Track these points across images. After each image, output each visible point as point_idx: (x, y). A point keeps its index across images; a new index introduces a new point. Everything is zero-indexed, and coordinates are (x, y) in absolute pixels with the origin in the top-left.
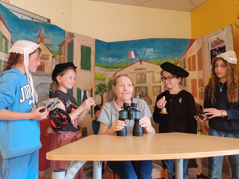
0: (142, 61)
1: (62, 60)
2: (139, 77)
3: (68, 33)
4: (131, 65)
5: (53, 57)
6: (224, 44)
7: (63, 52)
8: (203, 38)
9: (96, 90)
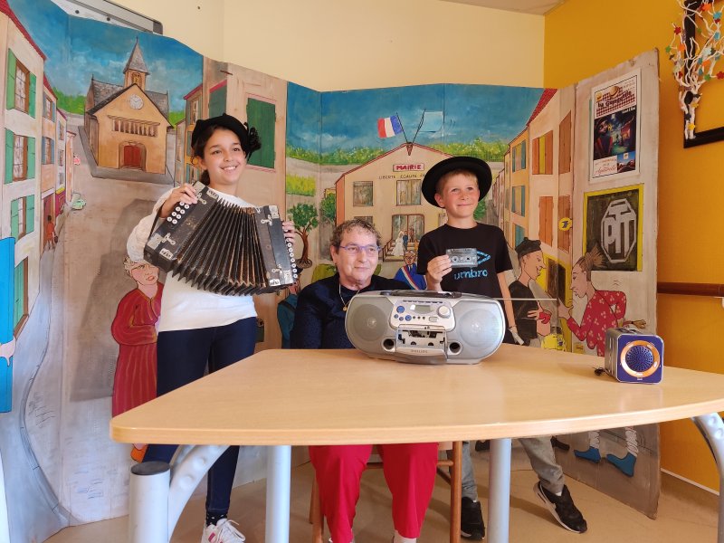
0: (412, 146)
3: (210, 61)
5: (168, 128)
6: (634, 103)
7: (197, 115)
8: (576, 85)
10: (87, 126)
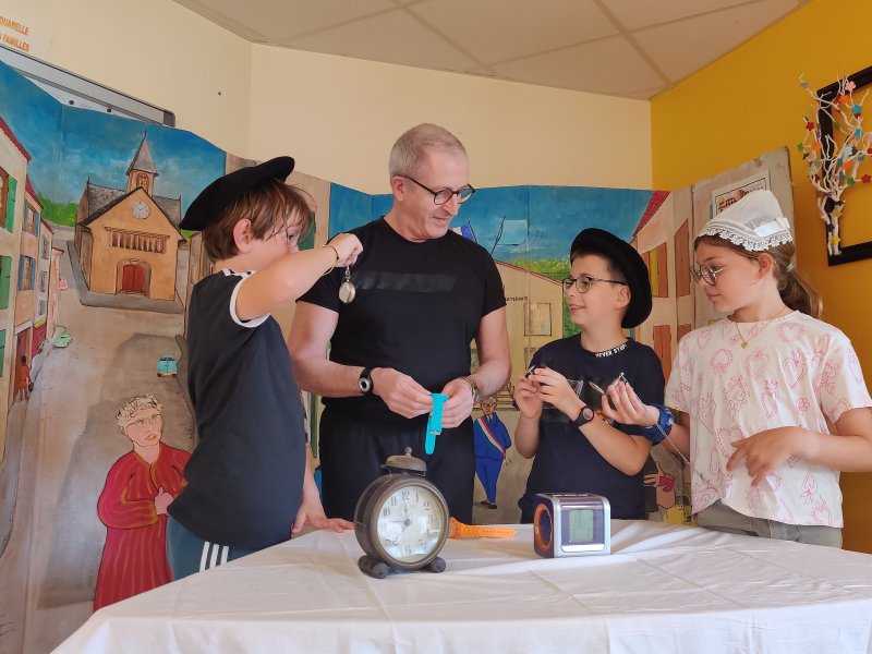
3: (235, 159)
5: (180, 242)
8: (692, 187)
10: (78, 239)
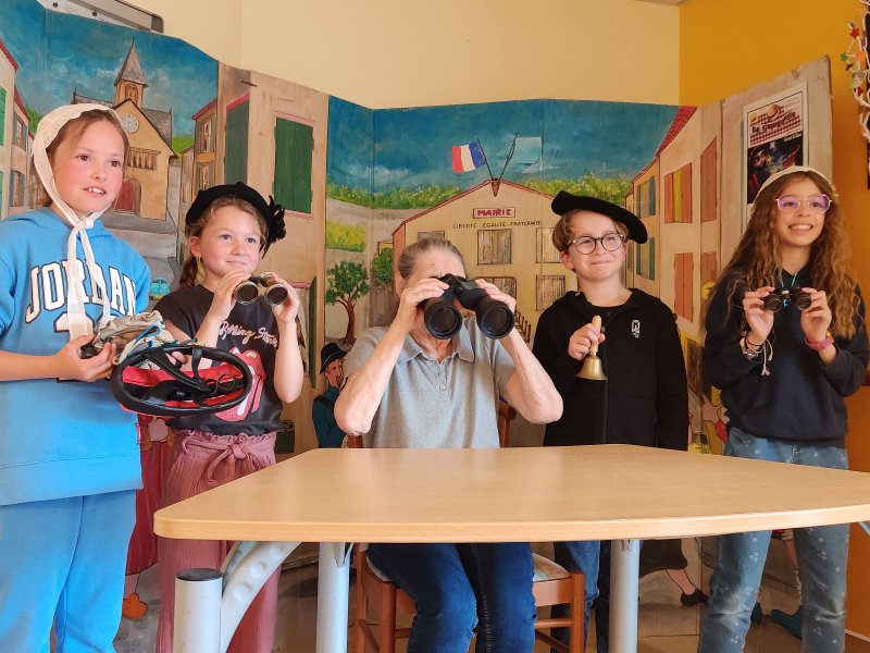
0: (499, 183)
1: (205, 170)
2: (485, 240)
3: (228, 70)
4: (460, 194)
5: (171, 158)
6: (799, 129)
7: (209, 140)
8: (722, 102)
9: (328, 284)
